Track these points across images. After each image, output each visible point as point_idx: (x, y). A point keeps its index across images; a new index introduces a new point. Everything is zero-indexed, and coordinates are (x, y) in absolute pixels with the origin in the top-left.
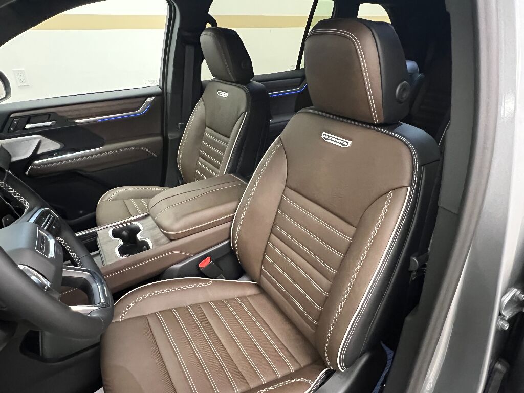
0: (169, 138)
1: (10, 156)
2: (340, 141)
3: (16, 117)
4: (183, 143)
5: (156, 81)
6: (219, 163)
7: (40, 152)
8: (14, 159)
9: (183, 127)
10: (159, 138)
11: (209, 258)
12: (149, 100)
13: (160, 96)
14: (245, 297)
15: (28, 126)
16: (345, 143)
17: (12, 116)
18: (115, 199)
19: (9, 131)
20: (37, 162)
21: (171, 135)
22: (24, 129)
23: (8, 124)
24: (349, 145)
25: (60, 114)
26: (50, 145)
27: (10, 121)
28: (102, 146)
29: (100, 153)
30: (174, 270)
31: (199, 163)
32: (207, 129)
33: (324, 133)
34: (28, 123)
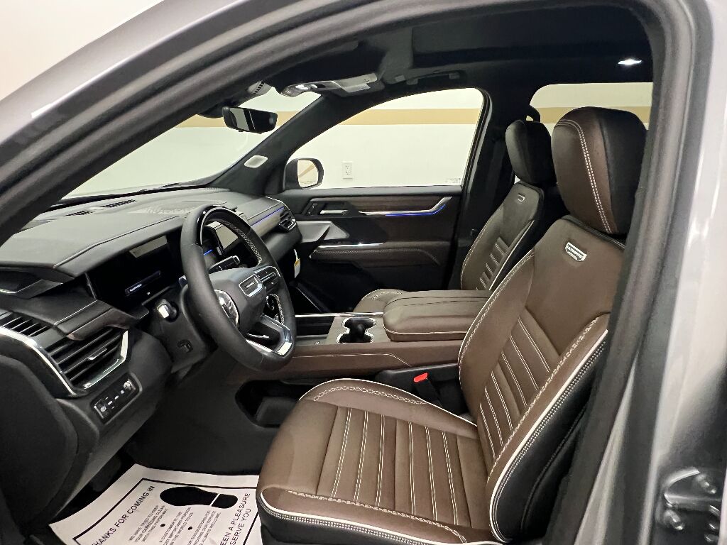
0: (459, 246)
1: (301, 237)
2: (577, 254)
3: (314, 202)
4: (472, 251)
5: (460, 179)
6: (491, 272)
7: (326, 238)
8: (305, 240)
9: (476, 234)
10: (447, 244)
11: (426, 374)
12: (443, 200)
13: (457, 197)
14: (455, 436)
15: (323, 212)
16: (580, 257)
17: (313, 200)
18: (379, 299)
19: (306, 214)
20: (321, 247)
21: (462, 242)
22: (319, 214)
23: (307, 208)
24: (583, 259)
25: (352, 204)
26: (338, 233)
27: (310, 204)
28: (384, 241)
29: (380, 249)
30: (387, 375)
31: (481, 280)
32: (499, 239)
33: (569, 243)
34: (324, 209)
